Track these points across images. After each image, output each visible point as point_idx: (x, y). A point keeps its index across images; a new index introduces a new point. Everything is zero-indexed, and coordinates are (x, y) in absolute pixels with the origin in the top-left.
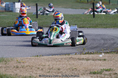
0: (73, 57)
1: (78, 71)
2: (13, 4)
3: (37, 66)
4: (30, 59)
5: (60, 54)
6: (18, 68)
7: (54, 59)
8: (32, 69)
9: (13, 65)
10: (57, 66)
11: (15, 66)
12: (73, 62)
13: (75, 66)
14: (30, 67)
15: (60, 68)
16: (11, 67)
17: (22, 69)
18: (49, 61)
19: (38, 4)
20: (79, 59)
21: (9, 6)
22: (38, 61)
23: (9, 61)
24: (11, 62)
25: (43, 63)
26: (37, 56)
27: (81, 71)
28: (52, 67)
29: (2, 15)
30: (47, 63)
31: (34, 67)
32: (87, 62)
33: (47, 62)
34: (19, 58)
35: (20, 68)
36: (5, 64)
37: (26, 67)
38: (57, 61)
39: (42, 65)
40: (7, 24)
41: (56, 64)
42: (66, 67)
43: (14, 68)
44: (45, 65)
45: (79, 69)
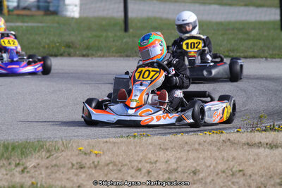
0: (232, 139)
1: (248, 177)
3: (135, 164)
4: (114, 143)
6: (82, 170)
9: (68, 160)
10: (189, 163)
11: (74, 163)
12: (233, 153)
13: (239, 165)
14: (115, 165)
15: (198, 168)
16: (64, 166)
17: (94, 171)
18: (167, 149)
20: (248, 144)
22: (138, 149)
23: (57, 150)
24: (64, 153)
25: (150, 155)
26: (134, 136)
29: (30, 24)
30: (163, 156)
31: (126, 167)
33: (161, 153)
34: (86, 143)
35: (89, 168)
36: (47, 158)
38: (189, 151)
39: (147, 160)
40: (44, 47)
41: (185, 159)
42: (214, 167)
43: (73, 170)
44: (157, 161)
45: (250, 172)
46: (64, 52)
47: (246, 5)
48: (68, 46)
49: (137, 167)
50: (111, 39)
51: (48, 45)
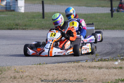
0: (82, 65)
1: (88, 81)
2: (16, 1)
3: (39, 76)
4: (31, 67)
5: (68, 62)
6: (16, 79)
7: (60, 68)
8: (32, 79)
9: (9, 75)
10: (63, 76)
11: (12, 76)
12: (83, 71)
13: (85, 76)
14: (30, 77)
15: (66, 78)
16: (7, 77)
17: (20, 80)
18: (54, 70)
19: (45, 2)
20: (89, 67)
21: (11, 4)
22: (41, 70)
23: (5, 71)
24: (8, 72)
25: (46, 72)
26: (40, 64)
27: (92, 81)
28: (56, 77)
30: (51, 73)
31: (35, 78)
32: (99, 70)
33: (51, 71)
34: (18, 67)
35: (18, 78)
37: (25, 77)
38: (63, 70)
39: (44, 74)
40: (6, 25)
41: (61, 74)
42: (73, 77)
43: (11, 79)
44: (48, 75)
45: (89, 79)
46: (15, 27)
47: (98, 6)
48: (17, 25)
49: (40, 78)
50: (36, 22)
51: (8, 24)
